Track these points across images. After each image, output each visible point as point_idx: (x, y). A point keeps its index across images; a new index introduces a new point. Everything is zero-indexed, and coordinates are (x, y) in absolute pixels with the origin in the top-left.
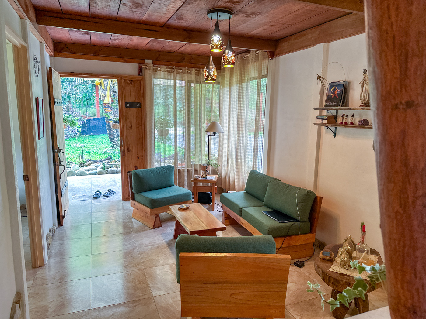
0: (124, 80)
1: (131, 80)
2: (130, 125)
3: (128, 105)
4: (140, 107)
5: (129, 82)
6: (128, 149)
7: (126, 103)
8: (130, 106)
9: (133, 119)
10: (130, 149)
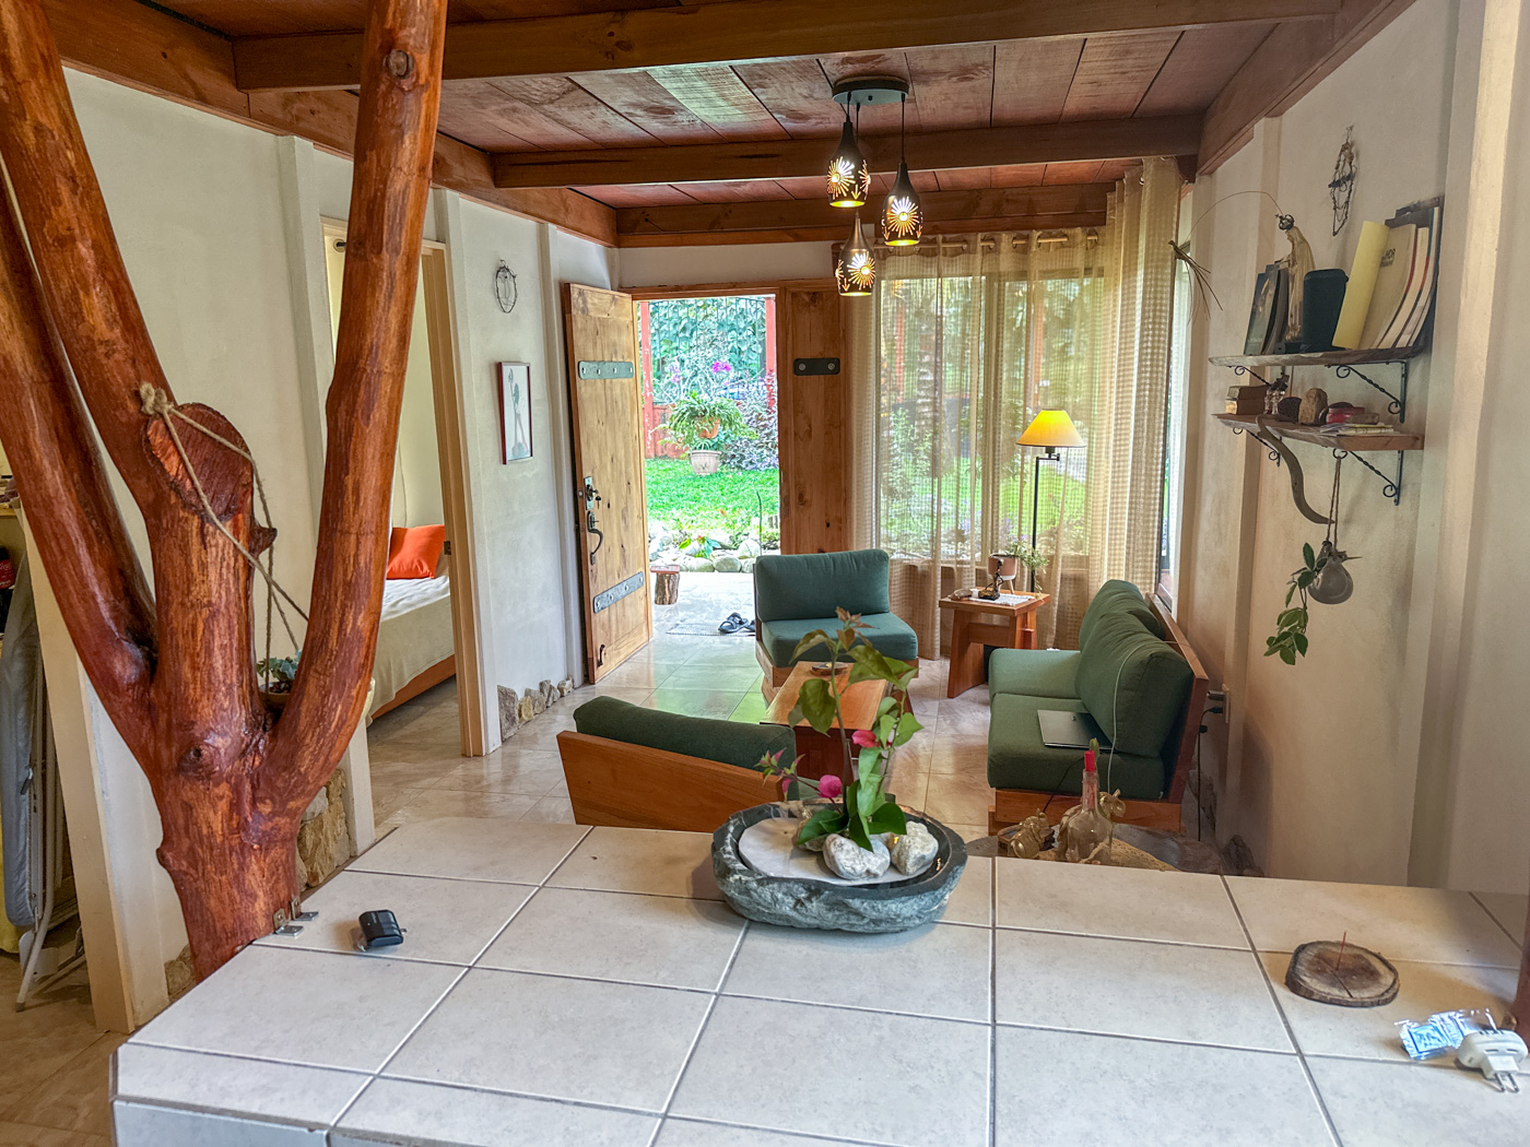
0: (794, 295)
1: (814, 293)
2: (807, 428)
3: (802, 367)
4: (836, 371)
5: (806, 298)
6: (801, 497)
7: (797, 362)
8: (808, 372)
9: (815, 409)
10: (807, 497)
